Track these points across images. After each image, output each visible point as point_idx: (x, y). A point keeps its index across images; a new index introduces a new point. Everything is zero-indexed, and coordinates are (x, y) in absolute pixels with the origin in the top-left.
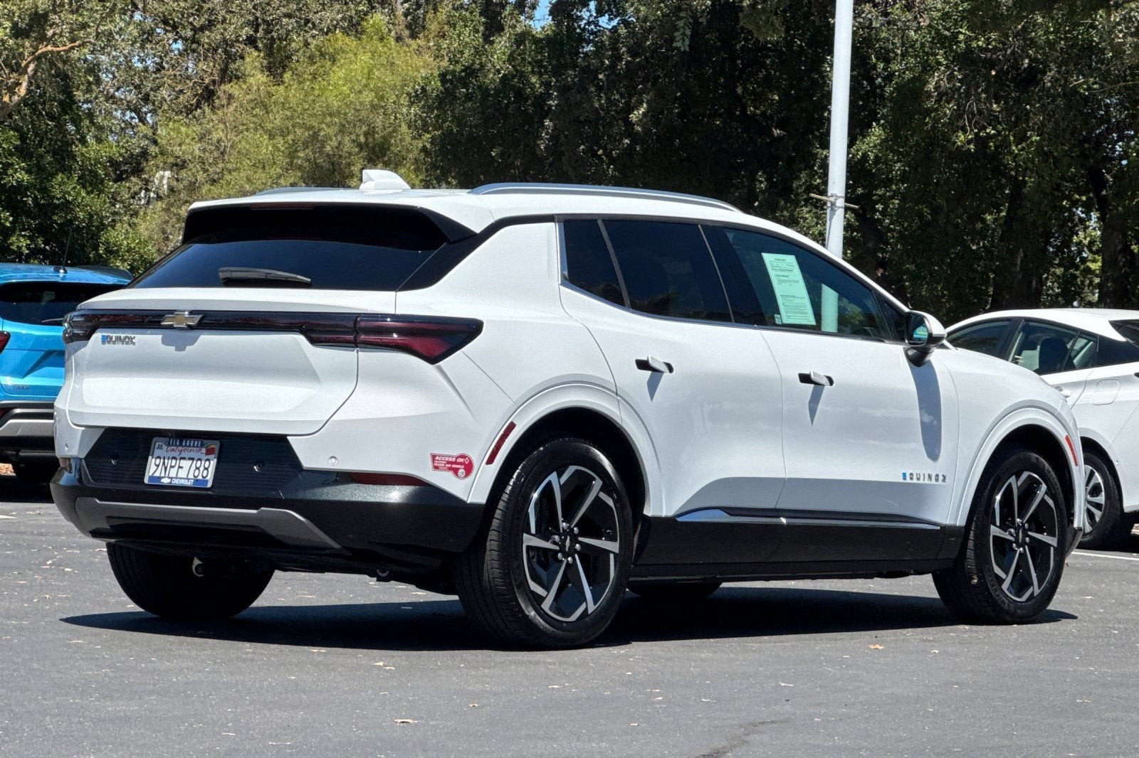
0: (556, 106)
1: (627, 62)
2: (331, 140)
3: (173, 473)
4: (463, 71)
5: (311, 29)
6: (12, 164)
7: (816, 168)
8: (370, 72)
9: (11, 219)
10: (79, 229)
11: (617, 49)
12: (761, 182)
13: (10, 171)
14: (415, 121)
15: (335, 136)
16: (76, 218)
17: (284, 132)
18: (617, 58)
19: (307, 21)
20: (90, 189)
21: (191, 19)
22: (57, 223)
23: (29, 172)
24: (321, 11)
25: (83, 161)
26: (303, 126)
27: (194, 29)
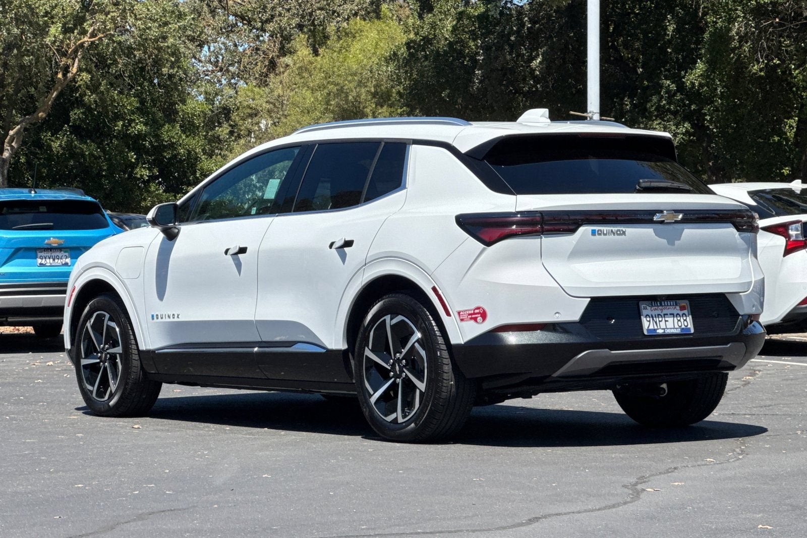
0: (483, 60)
1: (528, 28)
2: (352, 91)
3: (663, 325)
4: (421, 40)
5: (336, 17)
6: (134, 120)
7: (662, 93)
8: (377, 43)
9: (135, 156)
10: (181, 161)
11: (522, 20)
12: (627, 105)
13: (133, 125)
14: (392, 76)
15: (355, 88)
16: (179, 154)
17: (321, 87)
18: (523, 25)
19: (334, 12)
20: (189, 133)
21: (260, 15)
22: (166, 158)
23: (146, 124)
24: (344, 4)
25: (183, 116)
26: (332, 83)
27: (262, 22)
